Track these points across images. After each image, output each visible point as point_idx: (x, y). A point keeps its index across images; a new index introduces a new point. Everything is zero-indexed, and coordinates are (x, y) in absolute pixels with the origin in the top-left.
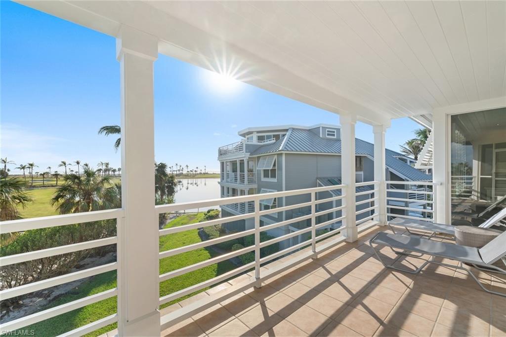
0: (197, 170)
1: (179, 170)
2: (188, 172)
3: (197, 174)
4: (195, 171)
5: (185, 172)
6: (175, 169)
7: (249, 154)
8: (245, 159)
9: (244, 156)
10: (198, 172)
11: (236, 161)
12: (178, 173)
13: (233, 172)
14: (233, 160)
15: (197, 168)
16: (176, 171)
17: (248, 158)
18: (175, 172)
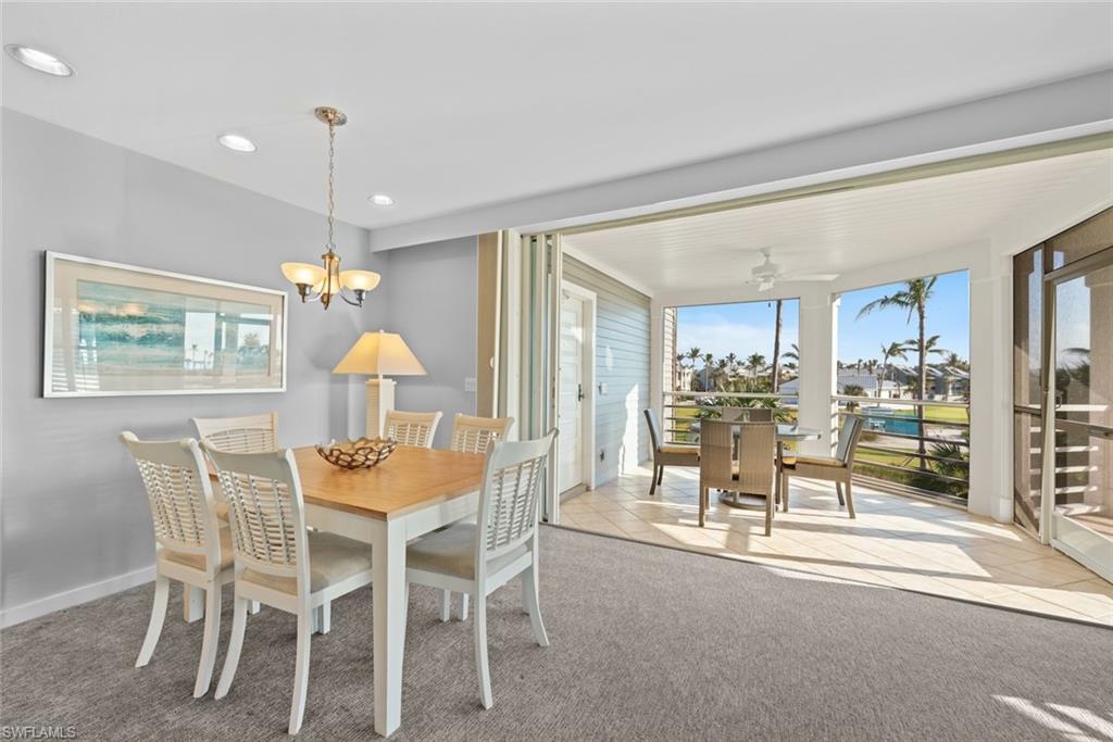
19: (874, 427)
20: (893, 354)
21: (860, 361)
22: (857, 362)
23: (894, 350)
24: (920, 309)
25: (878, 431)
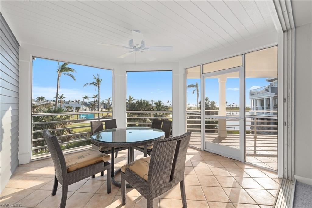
0: (233, 105)
2: (227, 106)
3: (234, 108)
4: (232, 106)
7: (275, 94)
8: (270, 98)
9: (269, 95)
10: (235, 107)
11: (264, 99)
13: (261, 106)
14: (261, 98)
15: (234, 104)
17: (273, 97)
19: (82, 118)
20: (85, 99)
21: (75, 100)
22: (74, 100)
23: (86, 97)
24: (99, 87)
25: (83, 119)
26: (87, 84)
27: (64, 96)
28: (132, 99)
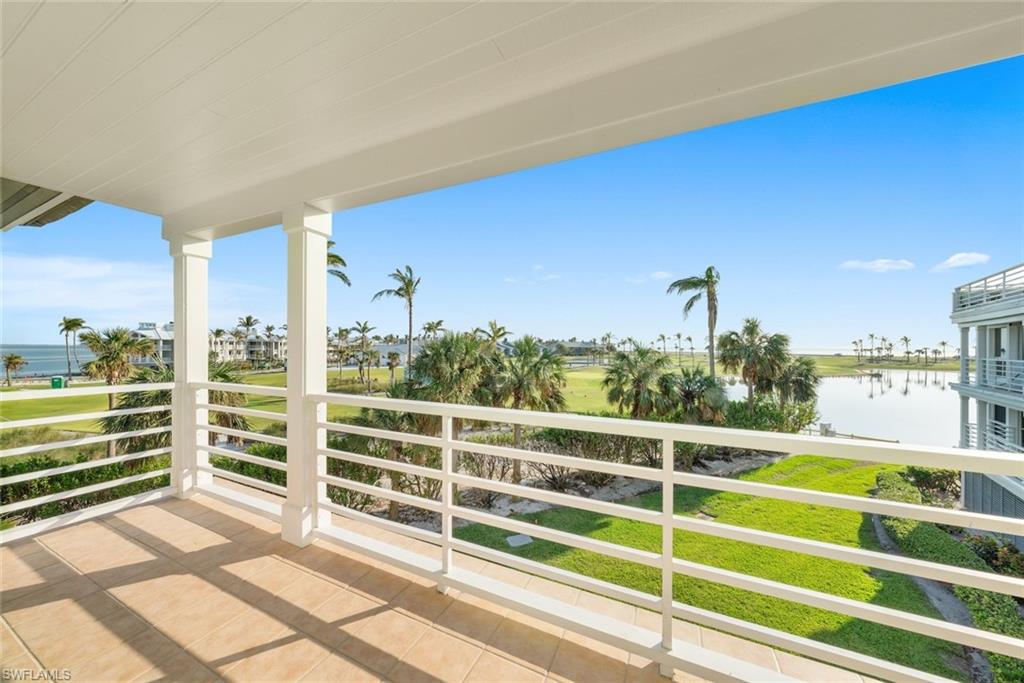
0: (941, 349)
1: (879, 349)
2: (908, 353)
3: (941, 359)
4: (935, 352)
5: (899, 352)
6: (867, 345)
12: (876, 354)
15: (944, 344)
16: (871, 350)
18: (868, 354)
26: (381, 293)
27: (369, 326)
28: (502, 332)
